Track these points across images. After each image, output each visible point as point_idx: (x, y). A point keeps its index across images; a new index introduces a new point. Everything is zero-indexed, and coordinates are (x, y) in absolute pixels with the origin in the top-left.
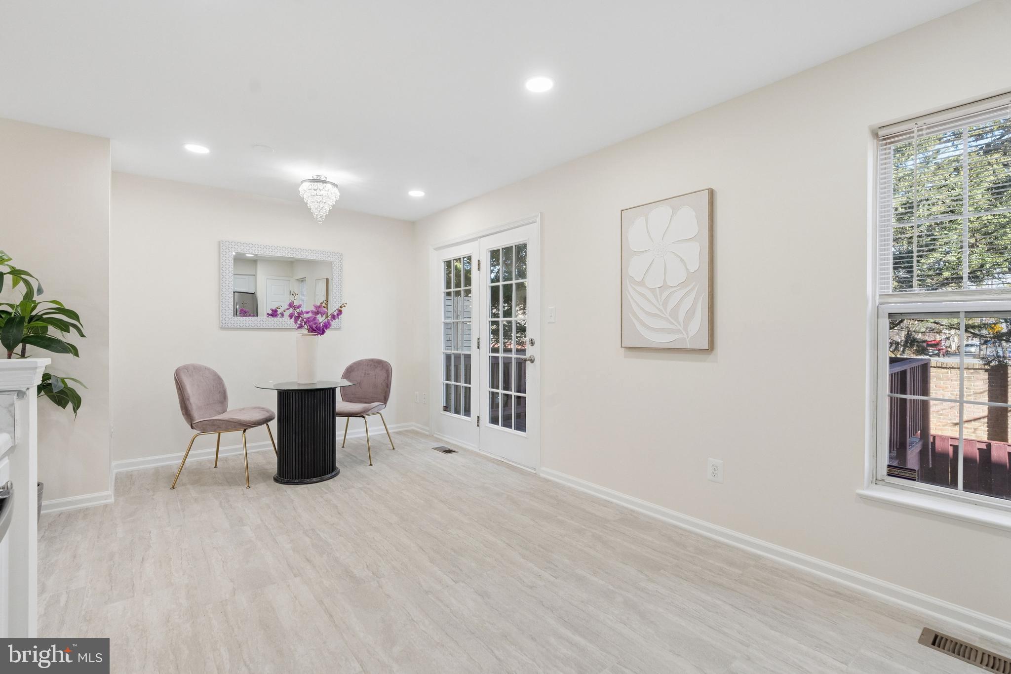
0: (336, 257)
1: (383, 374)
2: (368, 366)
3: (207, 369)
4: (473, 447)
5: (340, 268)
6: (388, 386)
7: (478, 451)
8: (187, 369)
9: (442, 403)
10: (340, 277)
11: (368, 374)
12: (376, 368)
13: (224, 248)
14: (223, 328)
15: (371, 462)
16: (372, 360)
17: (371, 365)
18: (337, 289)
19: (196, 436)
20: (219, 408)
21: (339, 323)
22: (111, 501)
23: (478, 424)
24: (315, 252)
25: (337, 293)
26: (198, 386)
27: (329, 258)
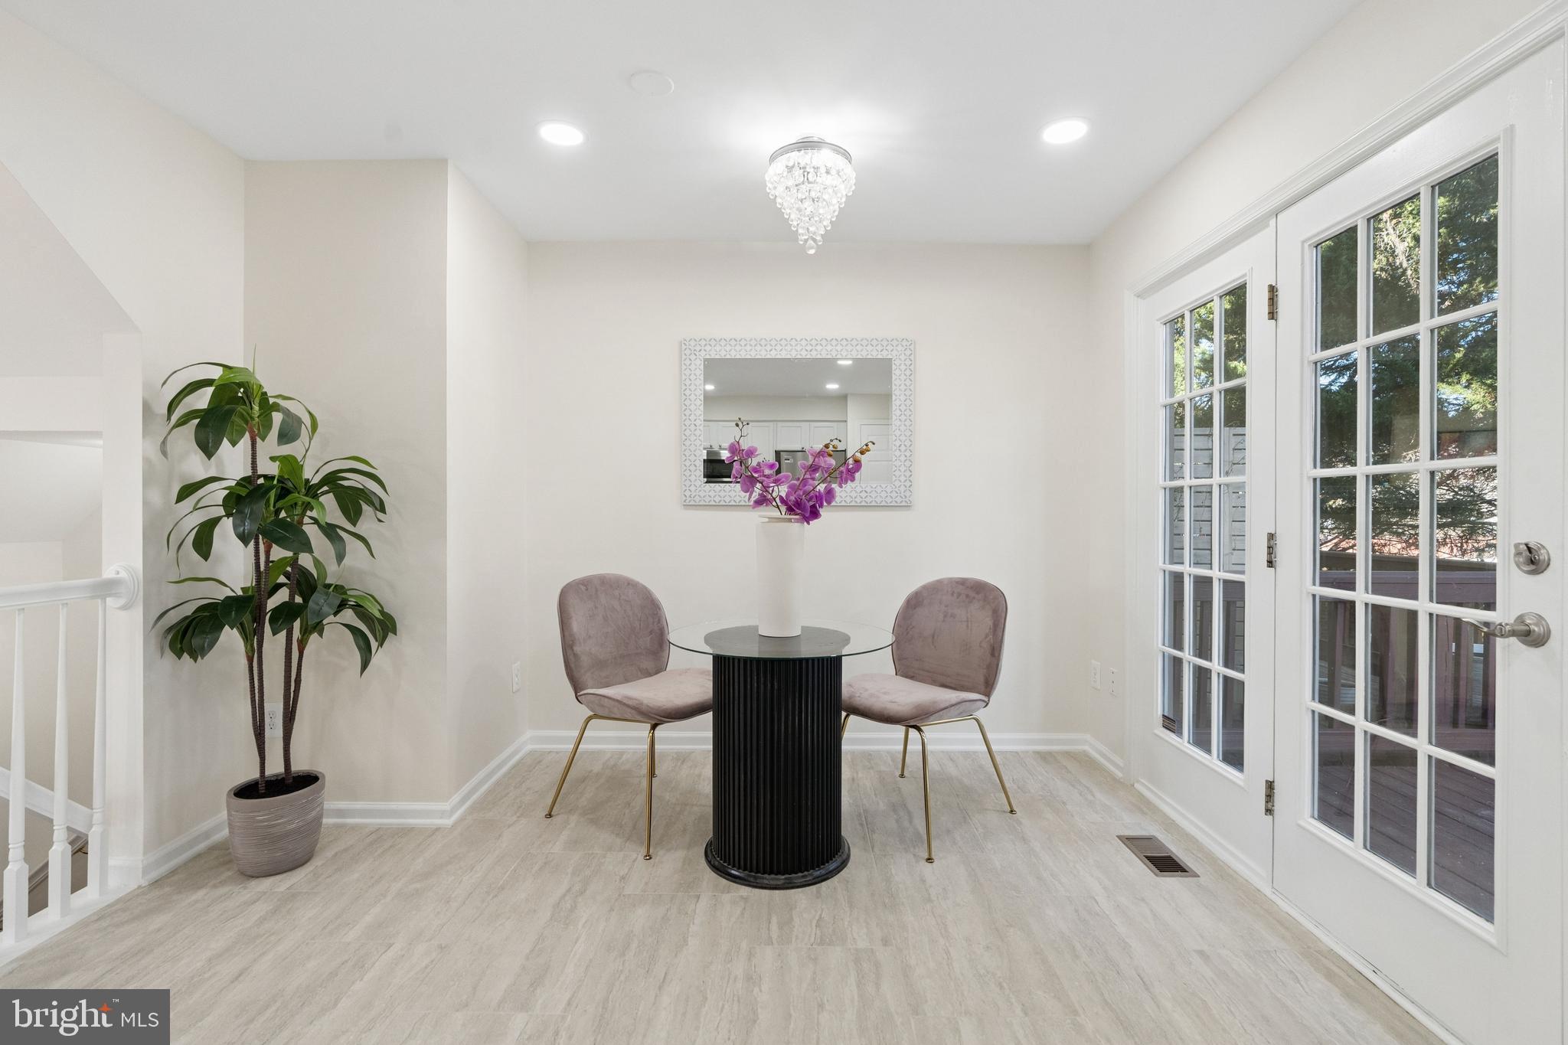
0: (900, 348)
1: (983, 620)
2: (952, 594)
3: (631, 584)
4: (1252, 870)
5: (908, 372)
6: (995, 651)
7: (1267, 890)
8: (585, 586)
9: (1159, 706)
10: (908, 393)
11: (953, 616)
12: (970, 602)
13: (688, 352)
14: (687, 506)
15: (930, 854)
16: (963, 582)
17: (959, 595)
18: (903, 418)
19: (590, 719)
20: (647, 664)
21: (908, 494)
22: (448, 822)
23: (1270, 806)
24: (854, 343)
25: (903, 428)
26: (605, 619)
27: (884, 355)
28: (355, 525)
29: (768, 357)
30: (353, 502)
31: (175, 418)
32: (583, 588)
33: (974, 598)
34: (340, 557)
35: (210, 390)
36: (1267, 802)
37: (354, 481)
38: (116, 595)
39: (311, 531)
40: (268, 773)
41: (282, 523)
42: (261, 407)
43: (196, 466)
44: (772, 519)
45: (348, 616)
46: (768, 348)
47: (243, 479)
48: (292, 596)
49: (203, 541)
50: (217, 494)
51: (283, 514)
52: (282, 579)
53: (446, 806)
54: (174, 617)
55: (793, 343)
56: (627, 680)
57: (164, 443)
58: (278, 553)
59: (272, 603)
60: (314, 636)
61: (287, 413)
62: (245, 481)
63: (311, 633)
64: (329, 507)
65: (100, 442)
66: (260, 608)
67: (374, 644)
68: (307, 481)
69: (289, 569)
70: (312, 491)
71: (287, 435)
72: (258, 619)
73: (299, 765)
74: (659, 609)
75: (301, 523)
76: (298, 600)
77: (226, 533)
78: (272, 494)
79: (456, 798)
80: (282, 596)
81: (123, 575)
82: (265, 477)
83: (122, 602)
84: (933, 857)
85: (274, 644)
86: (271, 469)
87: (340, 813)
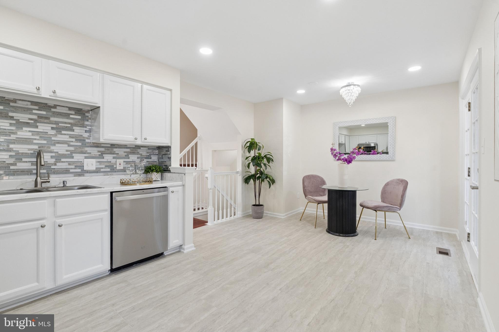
1: (401, 189)
2: (396, 182)
10: (393, 131)
11: (395, 188)
13: (335, 125)
17: (398, 182)
18: (392, 137)
19: (308, 202)
20: (322, 194)
21: (393, 157)
22: (283, 218)
23: (468, 239)
24: (377, 119)
25: (392, 140)
26: (312, 183)
27: (386, 121)
28: (269, 164)
29: (354, 125)
30: (269, 160)
31: (245, 147)
32: (308, 177)
33: (400, 183)
34: (266, 169)
35: (249, 142)
36: (468, 238)
37: (268, 156)
38: (239, 174)
39: (262, 165)
40: (256, 204)
41: (258, 163)
42: (256, 144)
43: (248, 154)
44: (341, 163)
45: (268, 179)
46: (354, 122)
47: (254, 156)
48: (260, 175)
49: (249, 166)
50: (250, 159)
51: (259, 162)
52: (258, 173)
53: (283, 215)
54: (245, 177)
55: (361, 121)
56: (316, 196)
57: (244, 151)
58: (258, 168)
59: (257, 176)
60: (263, 182)
61: (259, 146)
62: (254, 157)
63: (262, 181)
64: (265, 161)
65: (237, 150)
66: (256, 176)
67: (271, 184)
68: (262, 156)
69: (259, 171)
70: (263, 158)
71: (259, 150)
72: (255, 179)
73: (261, 203)
74: (325, 182)
75: (261, 163)
76: (261, 176)
77: (251, 164)
78: (257, 158)
79: (285, 214)
80: (258, 175)
81: (239, 171)
82: (256, 156)
83: (239, 175)
84: (376, 239)
85: (257, 182)
86: (257, 155)
87: (267, 213)
